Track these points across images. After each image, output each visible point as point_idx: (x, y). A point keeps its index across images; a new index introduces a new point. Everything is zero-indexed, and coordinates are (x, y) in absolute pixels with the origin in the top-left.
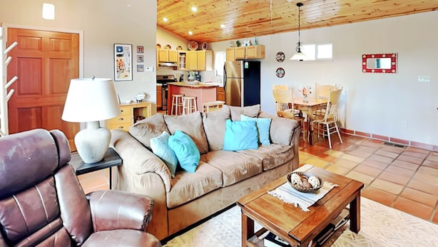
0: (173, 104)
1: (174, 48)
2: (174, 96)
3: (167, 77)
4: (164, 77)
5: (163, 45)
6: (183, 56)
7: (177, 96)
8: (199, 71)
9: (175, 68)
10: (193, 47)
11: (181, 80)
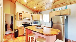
0: (28, 40)
1: (29, 13)
2: (29, 36)
3: (26, 23)
4: (25, 23)
5: (25, 12)
6: (32, 16)
7: (31, 37)
8: (37, 21)
9: (29, 20)
10: (35, 13)
11: (31, 24)
